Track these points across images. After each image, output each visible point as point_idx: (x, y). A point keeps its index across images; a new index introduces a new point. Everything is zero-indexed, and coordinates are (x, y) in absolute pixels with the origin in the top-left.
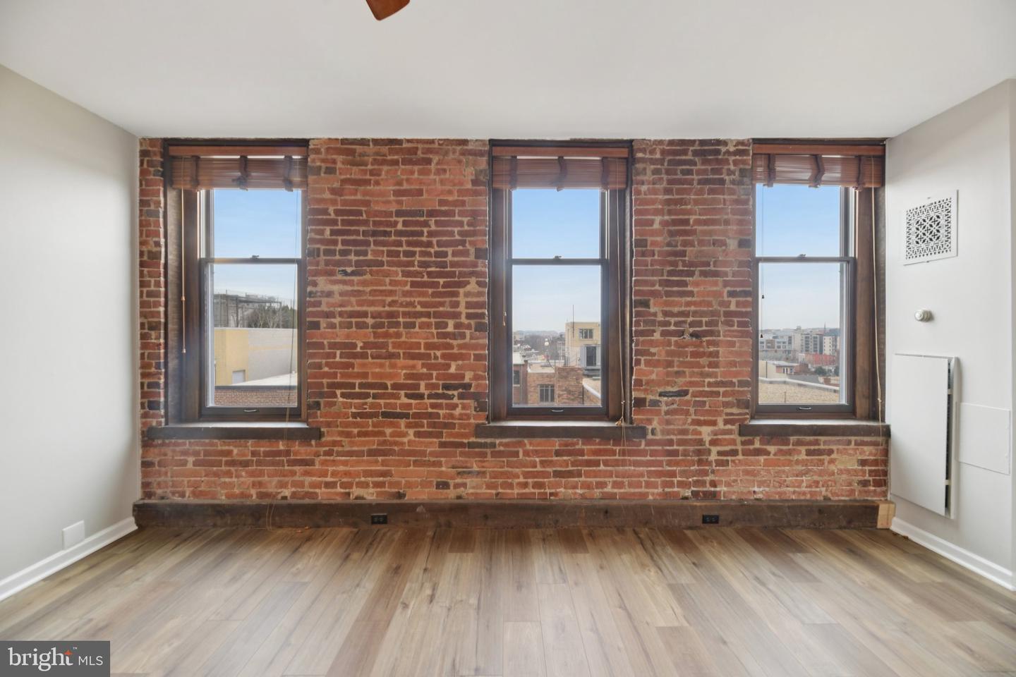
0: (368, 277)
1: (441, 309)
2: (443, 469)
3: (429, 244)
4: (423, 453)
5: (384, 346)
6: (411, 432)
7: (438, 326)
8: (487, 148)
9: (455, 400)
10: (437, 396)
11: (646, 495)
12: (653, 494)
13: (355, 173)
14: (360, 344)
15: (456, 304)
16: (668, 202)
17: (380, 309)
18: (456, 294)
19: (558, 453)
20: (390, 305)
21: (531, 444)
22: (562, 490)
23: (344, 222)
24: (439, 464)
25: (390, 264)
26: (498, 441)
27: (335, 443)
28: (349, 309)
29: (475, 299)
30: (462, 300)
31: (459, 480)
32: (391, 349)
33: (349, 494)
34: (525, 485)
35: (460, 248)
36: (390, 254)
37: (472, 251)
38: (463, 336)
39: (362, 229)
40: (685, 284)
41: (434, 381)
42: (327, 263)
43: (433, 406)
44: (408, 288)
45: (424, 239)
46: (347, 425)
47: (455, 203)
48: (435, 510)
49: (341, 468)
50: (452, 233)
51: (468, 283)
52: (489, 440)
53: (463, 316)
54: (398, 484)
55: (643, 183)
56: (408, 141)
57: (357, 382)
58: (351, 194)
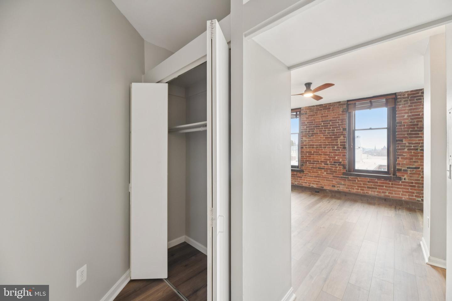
0: (315, 137)
1: (333, 143)
2: (334, 182)
3: (330, 128)
4: (329, 178)
5: (319, 152)
6: (325, 173)
7: (332, 147)
8: (346, 103)
9: (337, 166)
10: (332, 164)
11: (402, 198)
12: (404, 198)
13: (312, 113)
14: (313, 152)
15: (337, 142)
16: (411, 109)
17: (317, 144)
18: (338, 140)
19: (368, 182)
20: (320, 143)
21: (360, 178)
22: (370, 192)
23: (309, 125)
24: (333, 181)
25: (320, 133)
26: (349, 177)
27: (307, 174)
28: (310, 144)
29: (343, 141)
30: (339, 141)
31: (338, 186)
32: (320, 153)
33: (310, 185)
34: (358, 189)
35: (338, 128)
36: (320, 131)
37: (342, 129)
38: (339, 150)
39: (313, 126)
40: (418, 134)
41: (331, 161)
42: (305, 134)
43: (331, 167)
44: (324, 139)
45: (329, 127)
46: (309, 170)
47: (337, 118)
48: (331, 191)
49: (308, 179)
50: (336, 125)
51: (341, 137)
52: (347, 177)
53: (339, 145)
54: (322, 185)
55: (400, 105)
56: (324, 104)
57: (312, 160)
58: (311, 118)
